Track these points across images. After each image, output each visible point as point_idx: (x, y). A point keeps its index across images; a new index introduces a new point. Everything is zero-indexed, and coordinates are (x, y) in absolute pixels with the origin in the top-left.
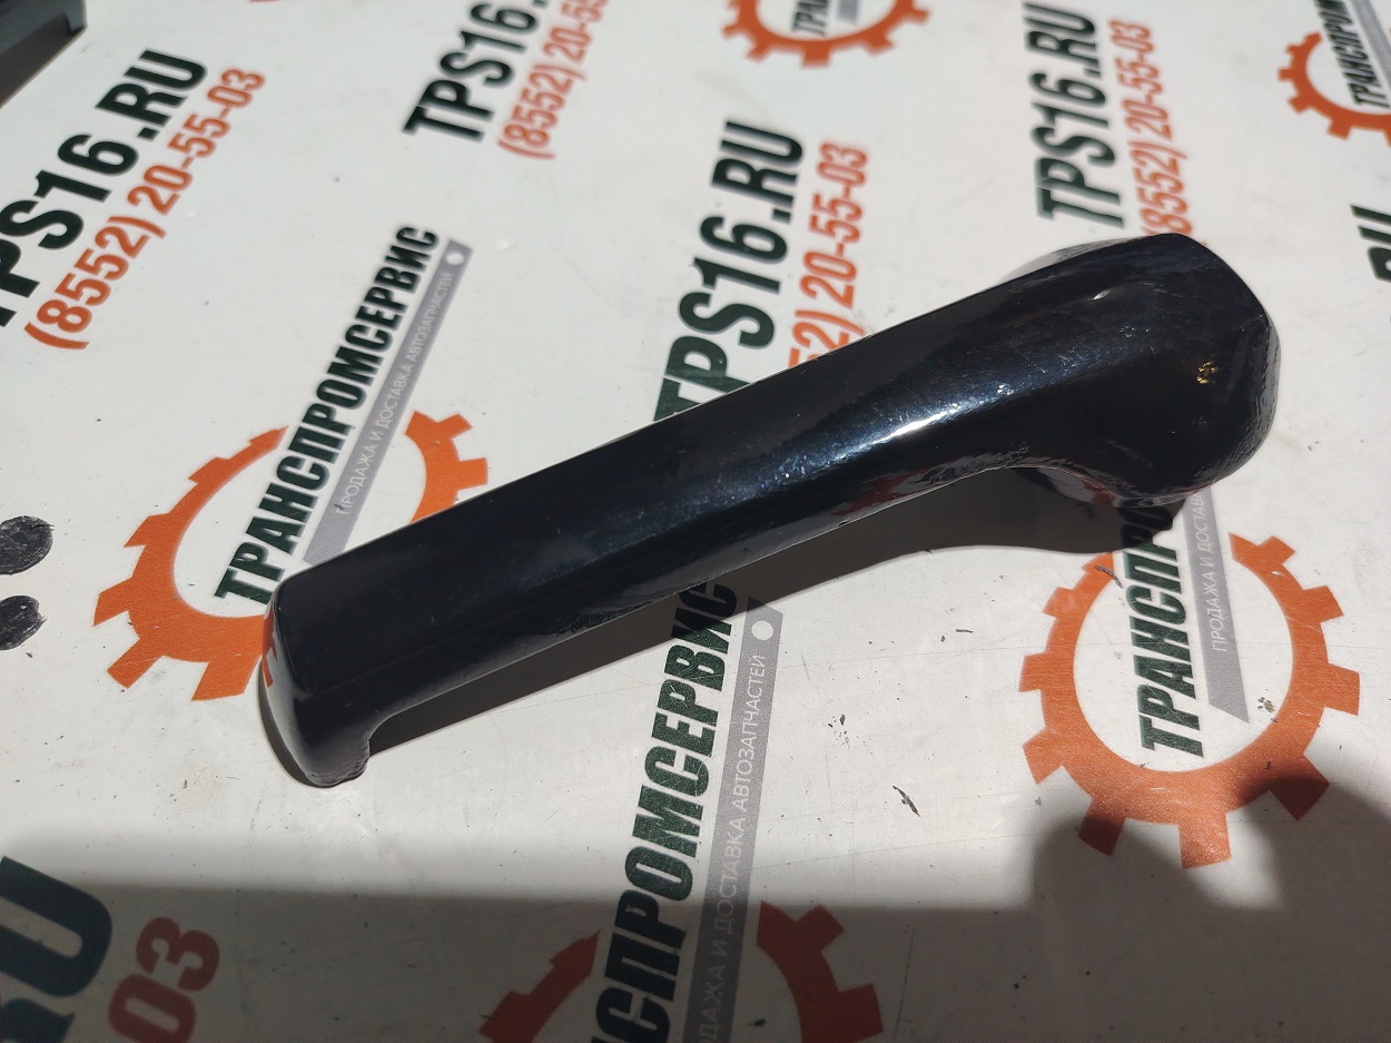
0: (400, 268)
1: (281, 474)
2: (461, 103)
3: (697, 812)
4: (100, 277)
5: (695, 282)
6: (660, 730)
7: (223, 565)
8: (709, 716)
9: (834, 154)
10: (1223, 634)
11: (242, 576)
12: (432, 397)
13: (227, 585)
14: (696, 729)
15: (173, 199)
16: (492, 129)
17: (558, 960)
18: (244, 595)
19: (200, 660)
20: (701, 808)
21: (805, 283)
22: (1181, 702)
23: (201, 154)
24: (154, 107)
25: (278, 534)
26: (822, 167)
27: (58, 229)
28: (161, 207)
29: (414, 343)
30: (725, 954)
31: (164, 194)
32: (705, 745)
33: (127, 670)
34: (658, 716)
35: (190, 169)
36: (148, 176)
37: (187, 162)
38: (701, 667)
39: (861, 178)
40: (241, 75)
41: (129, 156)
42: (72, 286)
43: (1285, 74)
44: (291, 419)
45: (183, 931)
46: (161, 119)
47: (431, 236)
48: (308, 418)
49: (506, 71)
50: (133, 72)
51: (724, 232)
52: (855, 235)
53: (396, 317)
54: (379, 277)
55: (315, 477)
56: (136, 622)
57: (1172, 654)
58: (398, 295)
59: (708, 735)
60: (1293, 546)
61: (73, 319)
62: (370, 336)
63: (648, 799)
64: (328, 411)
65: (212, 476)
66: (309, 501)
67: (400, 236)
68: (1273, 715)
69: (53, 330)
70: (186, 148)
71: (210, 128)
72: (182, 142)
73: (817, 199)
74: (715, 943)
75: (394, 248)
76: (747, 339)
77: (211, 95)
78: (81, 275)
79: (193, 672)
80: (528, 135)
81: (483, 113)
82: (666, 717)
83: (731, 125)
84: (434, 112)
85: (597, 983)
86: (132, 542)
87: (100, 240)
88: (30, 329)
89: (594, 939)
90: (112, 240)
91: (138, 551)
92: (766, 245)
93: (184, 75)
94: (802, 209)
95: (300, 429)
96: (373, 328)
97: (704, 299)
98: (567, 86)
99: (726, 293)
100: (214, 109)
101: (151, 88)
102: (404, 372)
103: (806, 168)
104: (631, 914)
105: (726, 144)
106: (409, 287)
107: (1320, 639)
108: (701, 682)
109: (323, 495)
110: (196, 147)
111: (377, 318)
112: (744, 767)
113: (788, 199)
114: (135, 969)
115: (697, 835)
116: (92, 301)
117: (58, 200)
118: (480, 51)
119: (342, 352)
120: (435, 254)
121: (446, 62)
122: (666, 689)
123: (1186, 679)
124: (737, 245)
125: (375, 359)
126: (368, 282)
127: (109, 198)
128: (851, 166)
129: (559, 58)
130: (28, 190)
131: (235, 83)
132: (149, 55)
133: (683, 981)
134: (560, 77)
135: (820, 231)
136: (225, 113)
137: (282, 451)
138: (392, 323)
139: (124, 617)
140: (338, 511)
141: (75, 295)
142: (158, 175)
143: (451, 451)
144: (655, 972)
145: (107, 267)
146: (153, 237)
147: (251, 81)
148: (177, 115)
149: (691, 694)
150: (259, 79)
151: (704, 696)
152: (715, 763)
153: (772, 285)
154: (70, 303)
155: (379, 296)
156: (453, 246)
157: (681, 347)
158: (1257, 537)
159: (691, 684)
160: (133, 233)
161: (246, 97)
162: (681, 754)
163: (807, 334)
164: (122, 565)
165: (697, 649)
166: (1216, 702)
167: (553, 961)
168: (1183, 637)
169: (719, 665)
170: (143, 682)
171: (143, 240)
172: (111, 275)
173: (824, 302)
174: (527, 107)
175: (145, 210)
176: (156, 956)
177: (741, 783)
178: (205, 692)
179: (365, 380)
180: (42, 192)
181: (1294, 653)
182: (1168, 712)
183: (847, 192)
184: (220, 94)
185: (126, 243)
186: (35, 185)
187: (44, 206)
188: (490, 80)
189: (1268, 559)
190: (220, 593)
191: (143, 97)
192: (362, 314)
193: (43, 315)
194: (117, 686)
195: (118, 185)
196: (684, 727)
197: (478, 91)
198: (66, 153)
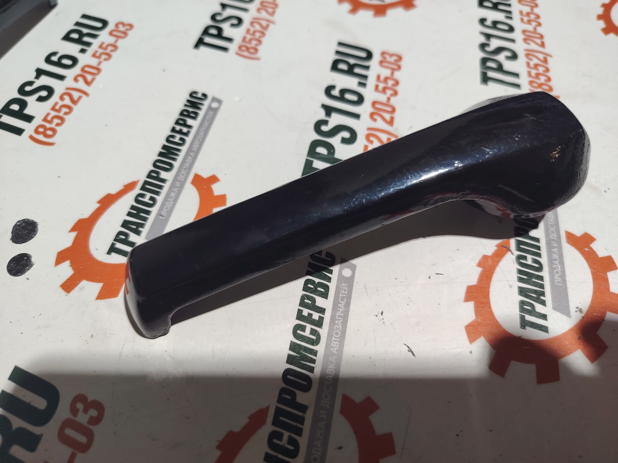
0: (191, 110)
1: (137, 201)
2: (220, 35)
3: (315, 353)
4: (61, 114)
5: (322, 115)
6: (300, 316)
7: (110, 240)
8: (322, 311)
9: (387, 56)
10: (560, 277)
11: (119, 246)
12: (203, 167)
13: (112, 250)
14: (316, 316)
15: (93, 80)
16: (233, 47)
17: (252, 417)
18: (119, 254)
19: (99, 281)
20: (317, 351)
21: (372, 115)
22: (539, 308)
23: (105, 60)
24: (86, 39)
25: (134, 227)
26: (381, 62)
27: (44, 93)
28: (88, 83)
29: (196, 143)
30: (325, 417)
31: (89, 77)
32: (319, 323)
33: (68, 286)
34: (299, 310)
35: (101, 67)
36: (83, 70)
37: (100, 63)
38: (319, 289)
39: (399, 67)
40: (123, 24)
41: (75, 60)
42: (49, 118)
43: (600, 17)
44: (141, 177)
45: (90, 399)
46: (88, 44)
47: (205, 95)
48: (149, 176)
49: (240, 20)
50: (78, 24)
51: (336, 92)
52: (395, 93)
53: (188, 132)
54: (182, 114)
55: (151, 202)
56: (73, 265)
57: (536, 286)
58: (190, 122)
59: (321, 319)
60: (595, 237)
61: (49, 133)
62: (177, 140)
63: (293, 347)
64: (158, 173)
65: (107, 201)
66: (148, 213)
67: (191, 95)
68: (582, 315)
69: (41, 137)
70: (99, 57)
71: (110, 48)
72: (98, 54)
73: (378, 77)
74: (321, 412)
75: (188, 101)
76: (344, 141)
77: (111, 33)
78: (53, 113)
79: (96, 287)
80: (249, 50)
81: (229, 40)
82: (302, 311)
83: (340, 44)
84: (208, 40)
85: (268, 427)
86: (72, 230)
87: (62, 98)
88: (31, 137)
89: (267, 408)
90: (67, 98)
91: (74, 234)
92: (354, 98)
93: (99, 25)
94: (371, 82)
95: (145, 181)
96: (178, 136)
97: (325, 122)
98: (267, 27)
99: (336, 120)
100: (111, 40)
101: (85, 31)
102: (191, 156)
103: (374, 63)
104: (285, 398)
105: (338, 52)
106: (194, 118)
107: (606, 280)
108: (319, 295)
109: (154, 210)
110: (104, 57)
111: (180, 132)
112: (337, 333)
113: (365, 77)
114: (68, 415)
115: (315, 363)
116: (58, 125)
117: (44, 80)
118: (229, 12)
119: (164, 147)
120: (206, 103)
121: (213, 17)
122: (303, 298)
123: (542, 298)
124: (341, 98)
125: (179, 150)
126: (176, 116)
127: (66, 80)
128: (394, 62)
129: (264, 14)
130: (31, 76)
131: (121, 28)
132: (84, 16)
133: (307, 427)
134: (264, 23)
135: (379, 92)
136: (116, 41)
137: (137, 190)
138: (186, 134)
139: (67, 263)
140: (161, 217)
141: (50, 122)
142: (87, 69)
143: (211, 191)
144: (294, 424)
145: (64, 110)
146: (84, 97)
147: (128, 27)
148: (96, 43)
149: (314, 300)
150: (131, 26)
151: (320, 302)
152: (323, 332)
153: (357, 116)
154: (48, 125)
155: (181, 122)
156: (215, 99)
157: (315, 144)
158: (578, 233)
159: (314, 296)
160: (76, 95)
161: (125, 34)
162: (309, 327)
163: (372, 138)
164: (67, 240)
165: (317, 280)
166: (555, 308)
167: (249, 418)
168: (541, 278)
169: (327, 288)
170: (75, 291)
171: (80, 98)
172: (66, 113)
173: (380, 124)
174: (249, 37)
175: (81, 85)
176: (78, 410)
177: (335, 341)
178: (101, 296)
179: (174, 159)
180: (37, 77)
181: (594, 286)
182: (533, 312)
183: (392, 74)
184: (115, 33)
185: (73, 99)
186: (34, 74)
187: (38, 83)
188: (233, 25)
189: (583, 243)
190: (109, 253)
191: (81, 34)
192: (173, 130)
193: (36, 131)
194: (64, 293)
195: (70, 74)
196: (310, 315)
197: (228, 30)
198: (48, 60)
